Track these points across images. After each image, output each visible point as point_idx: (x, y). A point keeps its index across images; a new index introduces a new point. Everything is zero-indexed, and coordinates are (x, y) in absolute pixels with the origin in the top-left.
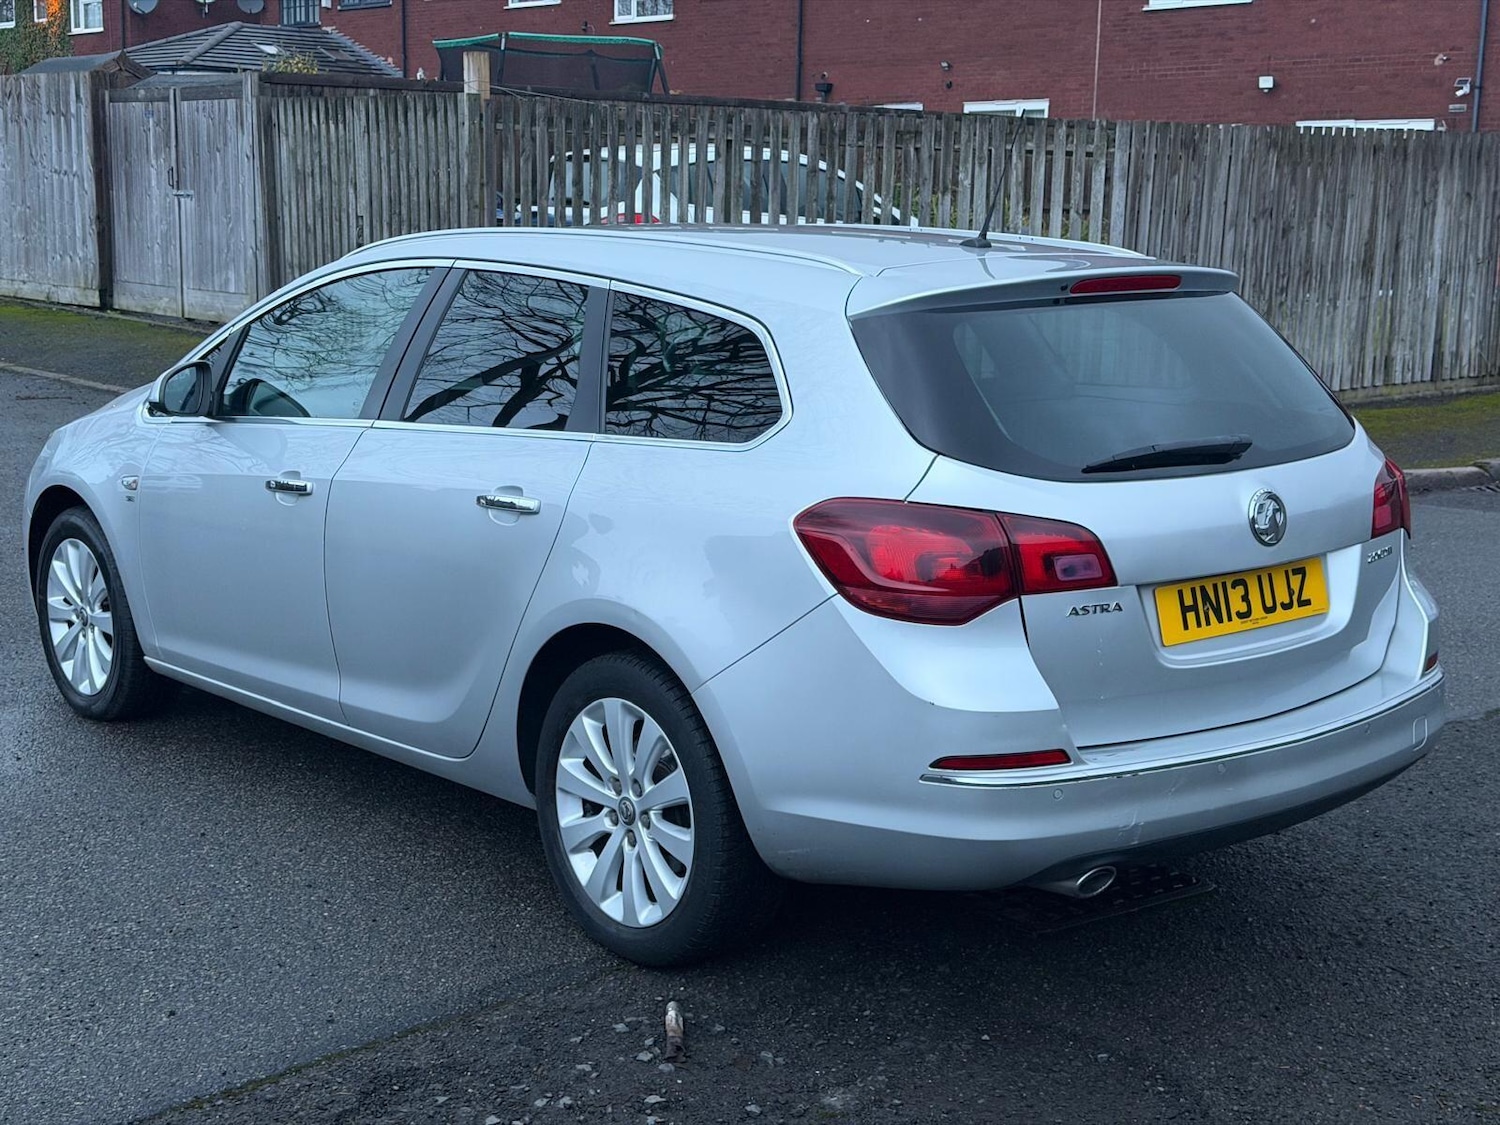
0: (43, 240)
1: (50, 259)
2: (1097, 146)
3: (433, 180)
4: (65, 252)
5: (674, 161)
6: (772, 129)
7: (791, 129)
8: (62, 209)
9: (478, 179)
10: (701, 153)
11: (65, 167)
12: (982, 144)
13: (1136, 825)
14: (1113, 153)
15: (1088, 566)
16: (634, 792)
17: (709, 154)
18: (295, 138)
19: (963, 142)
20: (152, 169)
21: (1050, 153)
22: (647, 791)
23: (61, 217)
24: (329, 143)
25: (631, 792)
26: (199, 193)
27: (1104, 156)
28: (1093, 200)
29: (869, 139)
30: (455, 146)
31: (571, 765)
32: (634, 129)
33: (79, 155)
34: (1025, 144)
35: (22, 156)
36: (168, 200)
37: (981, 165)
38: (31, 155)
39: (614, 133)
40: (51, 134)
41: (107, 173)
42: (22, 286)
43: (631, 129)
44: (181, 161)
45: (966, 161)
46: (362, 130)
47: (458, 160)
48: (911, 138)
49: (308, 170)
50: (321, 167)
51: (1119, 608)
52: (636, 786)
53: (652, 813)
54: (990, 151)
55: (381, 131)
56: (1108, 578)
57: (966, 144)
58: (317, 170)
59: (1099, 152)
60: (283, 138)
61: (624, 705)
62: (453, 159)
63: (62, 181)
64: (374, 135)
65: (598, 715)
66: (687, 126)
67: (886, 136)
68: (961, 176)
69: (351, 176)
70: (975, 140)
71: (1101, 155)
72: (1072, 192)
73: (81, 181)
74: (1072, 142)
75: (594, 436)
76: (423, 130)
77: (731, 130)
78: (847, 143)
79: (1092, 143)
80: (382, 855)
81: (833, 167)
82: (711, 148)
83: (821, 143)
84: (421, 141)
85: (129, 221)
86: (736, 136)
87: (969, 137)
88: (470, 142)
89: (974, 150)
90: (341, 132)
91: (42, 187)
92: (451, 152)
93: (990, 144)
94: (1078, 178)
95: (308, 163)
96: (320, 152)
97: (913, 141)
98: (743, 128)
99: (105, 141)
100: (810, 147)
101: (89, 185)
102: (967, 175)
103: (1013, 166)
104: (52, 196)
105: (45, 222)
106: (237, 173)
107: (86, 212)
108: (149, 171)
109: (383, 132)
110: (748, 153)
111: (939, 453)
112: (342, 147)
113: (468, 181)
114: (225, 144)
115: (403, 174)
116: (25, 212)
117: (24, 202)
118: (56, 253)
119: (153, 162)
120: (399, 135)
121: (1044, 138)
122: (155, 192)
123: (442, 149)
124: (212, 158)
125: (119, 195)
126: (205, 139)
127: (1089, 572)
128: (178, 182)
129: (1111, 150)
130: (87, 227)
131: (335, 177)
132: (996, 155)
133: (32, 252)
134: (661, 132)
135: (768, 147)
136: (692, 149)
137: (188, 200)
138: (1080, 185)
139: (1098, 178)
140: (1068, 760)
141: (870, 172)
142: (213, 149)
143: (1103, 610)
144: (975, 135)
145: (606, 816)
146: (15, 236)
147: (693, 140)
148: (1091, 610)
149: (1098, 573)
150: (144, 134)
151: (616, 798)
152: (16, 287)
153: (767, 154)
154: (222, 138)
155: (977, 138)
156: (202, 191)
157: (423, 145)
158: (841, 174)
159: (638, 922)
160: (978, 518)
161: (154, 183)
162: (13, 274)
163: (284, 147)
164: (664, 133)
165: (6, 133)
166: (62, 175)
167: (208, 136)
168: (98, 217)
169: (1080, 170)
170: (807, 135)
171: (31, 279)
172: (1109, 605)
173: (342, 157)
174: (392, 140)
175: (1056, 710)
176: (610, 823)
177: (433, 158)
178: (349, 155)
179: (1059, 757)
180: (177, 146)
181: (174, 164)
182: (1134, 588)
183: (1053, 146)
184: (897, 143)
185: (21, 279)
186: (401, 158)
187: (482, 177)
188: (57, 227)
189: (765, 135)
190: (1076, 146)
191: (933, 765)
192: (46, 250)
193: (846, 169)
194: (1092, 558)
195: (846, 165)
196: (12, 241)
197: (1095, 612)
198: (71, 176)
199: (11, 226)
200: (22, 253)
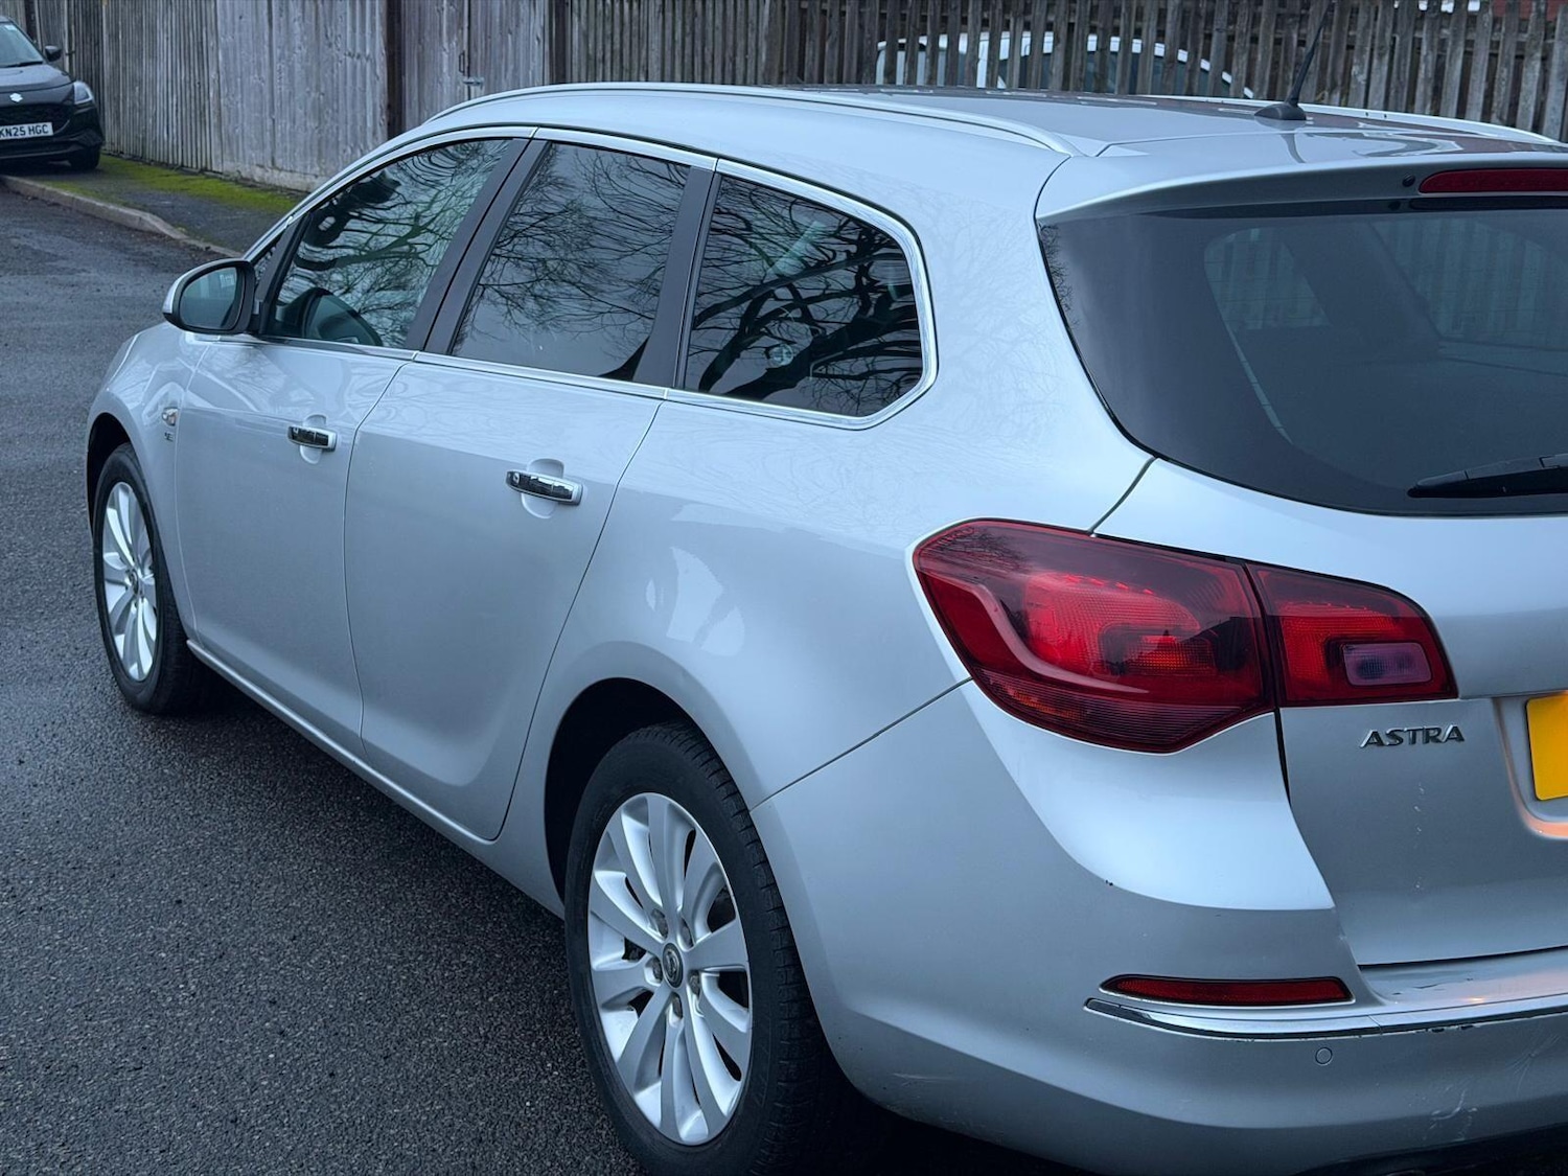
0: (335, 130)
1: (341, 152)
2: (1532, 35)
3: (729, 67)
4: (356, 144)
5: (1004, 54)
6: (1123, 10)
7: (1146, 12)
8: (354, 95)
9: (776, 66)
10: (1036, 43)
11: (358, 50)
12: (1383, 31)
13: (1463, 1113)
14: (1552, 45)
15: (1405, 662)
16: (684, 939)
17: (1045, 45)
18: (588, 18)
19: (1359, 28)
20: (444, 53)
21: (1469, 43)
22: (698, 941)
23: (353, 106)
24: (622, 23)
25: (679, 939)
26: (489, 81)
27: (1540, 50)
28: (1522, 103)
29: (1242, 24)
30: (755, 26)
31: (608, 881)
32: (959, 10)
33: (373, 36)
34: (1439, 32)
35: (318, 38)
36: (459, 88)
37: (1381, 56)
38: (327, 36)
39: (935, 15)
40: (345, 13)
41: (400, 58)
42: (314, 180)
43: (956, 8)
44: (472, 45)
45: (1362, 51)
46: (657, 9)
47: (757, 44)
48: (1295, 22)
49: (600, 55)
50: (612, 52)
51: (1457, 735)
52: (685, 929)
53: (703, 976)
54: (1394, 39)
55: (677, 11)
56: (1441, 682)
57: (1364, 29)
58: (608, 55)
59: (1534, 43)
60: (576, 19)
61: (671, 805)
62: (752, 43)
63: (355, 67)
64: (669, 14)
65: (640, 815)
66: (1022, 6)
67: (1263, 20)
68: (1355, 69)
69: (643, 62)
70: (1375, 26)
71: (1536, 47)
72: (1495, 93)
73: (374, 65)
74: (1500, 29)
75: (666, 392)
76: (721, 11)
77: (1074, 11)
78: (1215, 27)
79: (1526, 32)
80: (395, 956)
81: (1196, 57)
82: (1049, 38)
83: (1182, 26)
84: (718, 22)
85: (420, 111)
86: (1079, 18)
87: (1368, 22)
88: (770, 21)
89: (1373, 37)
90: (635, 13)
91: (335, 71)
92: (750, 35)
93: (1394, 30)
94: (1504, 74)
95: (600, 47)
96: (612, 35)
97: (1297, 26)
98: (1089, 9)
99: (399, 21)
100: (1169, 32)
101: (382, 71)
102: (1362, 69)
103: (1422, 58)
104: (345, 83)
105: (337, 111)
106: (527, 57)
107: (378, 101)
108: (441, 55)
109: (678, 12)
110: (1092, 43)
111: (1157, 455)
112: (635, 28)
113: (766, 69)
114: (517, 26)
115: (698, 60)
116: (319, 99)
117: (318, 88)
118: (347, 144)
119: (446, 45)
120: (695, 15)
121: (1464, 25)
122: (447, 78)
123: (741, 31)
124: (504, 41)
125: (411, 81)
126: (498, 20)
127: (1406, 672)
128: (469, 68)
129: (1550, 41)
130: (378, 117)
131: (626, 63)
132: (1401, 45)
133: (324, 144)
134: (991, 13)
135: (1117, 35)
136: (1026, 40)
137: (478, 88)
138: (1507, 84)
139: (1530, 75)
140: (1346, 996)
141: (1240, 63)
142: (505, 31)
143: (1428, 739)
144: (1376, 19)
145: (648, 965)
146: (308, 124)
147: (1027, 27)
148: (1406, 737)
149: (1421, 674)
150: (437, 14)
151: (660, 941)
152: (308, 180)
153: (1115, 44)
154: (514, 19)
155: (1378, 23)
156: (492, 76)
157: (721, 28)
158: (1205, 65)
159: (677, 1133)
160: (1210, 569)
161: (445, 69)
162: (306, 167)
163: (576, 29)
164: (994, 14)
165: (303, 12)
166: (355, 59)
167: (501, 17)
168: (389, 106)
169: (1507, 65)
170: (1165, 17)
171: (323, 173)
172: (1439, 730)
173: (635, 40)
174: (687, 21)
175: (1328, 911)
176: (653, 977)
177: (730, 43)
178: (642, 39)
179: (1331, 990)
180: (469, 28)
181: (465, 48)
182: (1488, 703)
183: (1475, 35)
184: (1276, 28)
185: (313, 172)
186: (696, 42)
187: (781, 64)
188: (349, 115)
189: (1115, 17)
190: (1505, 35)
191: (1109, 985)
192: (338, 142)
193: (1211, 59)
194: (1414, 649)
195: (1212, 54)
196: (306, 130)
197: (1413, 741)
198: (364, 60)
199: (305, 114)
200: (316, 143)
